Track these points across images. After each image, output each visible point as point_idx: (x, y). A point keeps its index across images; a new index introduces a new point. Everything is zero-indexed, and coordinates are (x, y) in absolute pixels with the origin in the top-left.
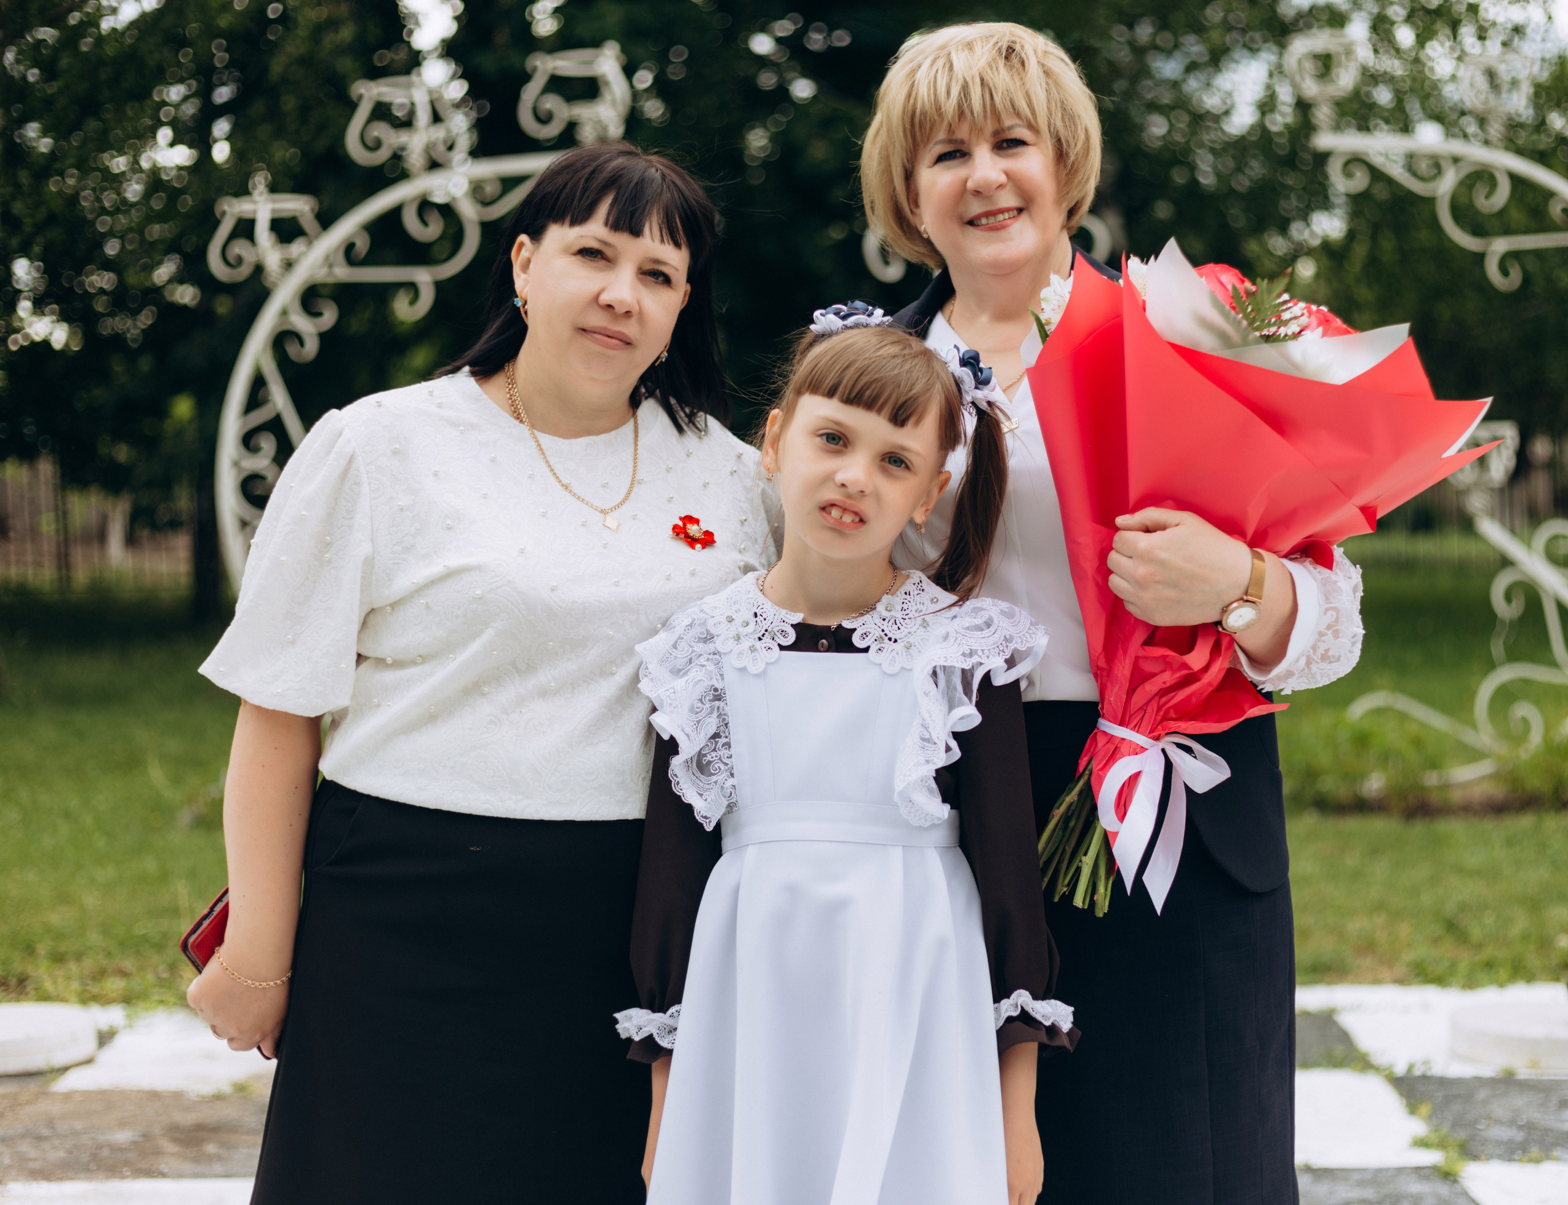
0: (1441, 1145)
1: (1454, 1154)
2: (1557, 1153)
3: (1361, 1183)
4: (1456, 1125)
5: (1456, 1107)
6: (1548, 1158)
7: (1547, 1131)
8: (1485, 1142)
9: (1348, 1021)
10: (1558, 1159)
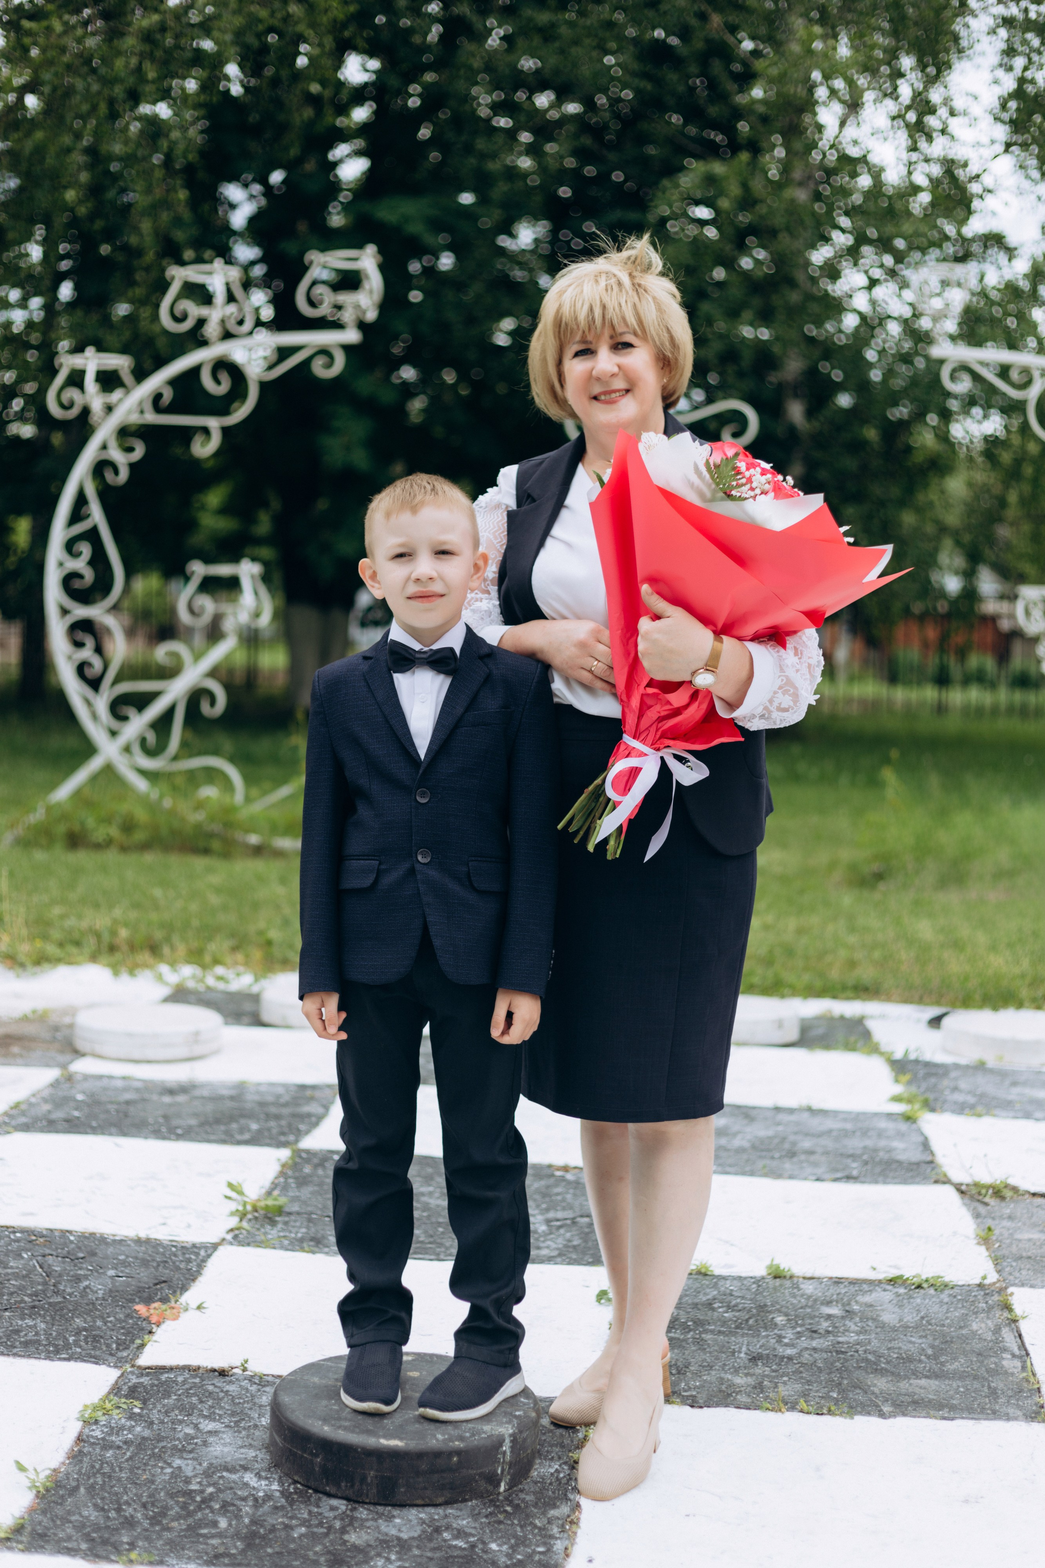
0: (909, 1101)
1: (917, 1106)
2: (997, 1112)
3: (845, 1120)
4: (928, 1090)
5: (933, 1080)
6: (988, 1113)
7: (994, 1098)
8: (945, 1102)
9: (871, 1025)
10: (994, 1116)
